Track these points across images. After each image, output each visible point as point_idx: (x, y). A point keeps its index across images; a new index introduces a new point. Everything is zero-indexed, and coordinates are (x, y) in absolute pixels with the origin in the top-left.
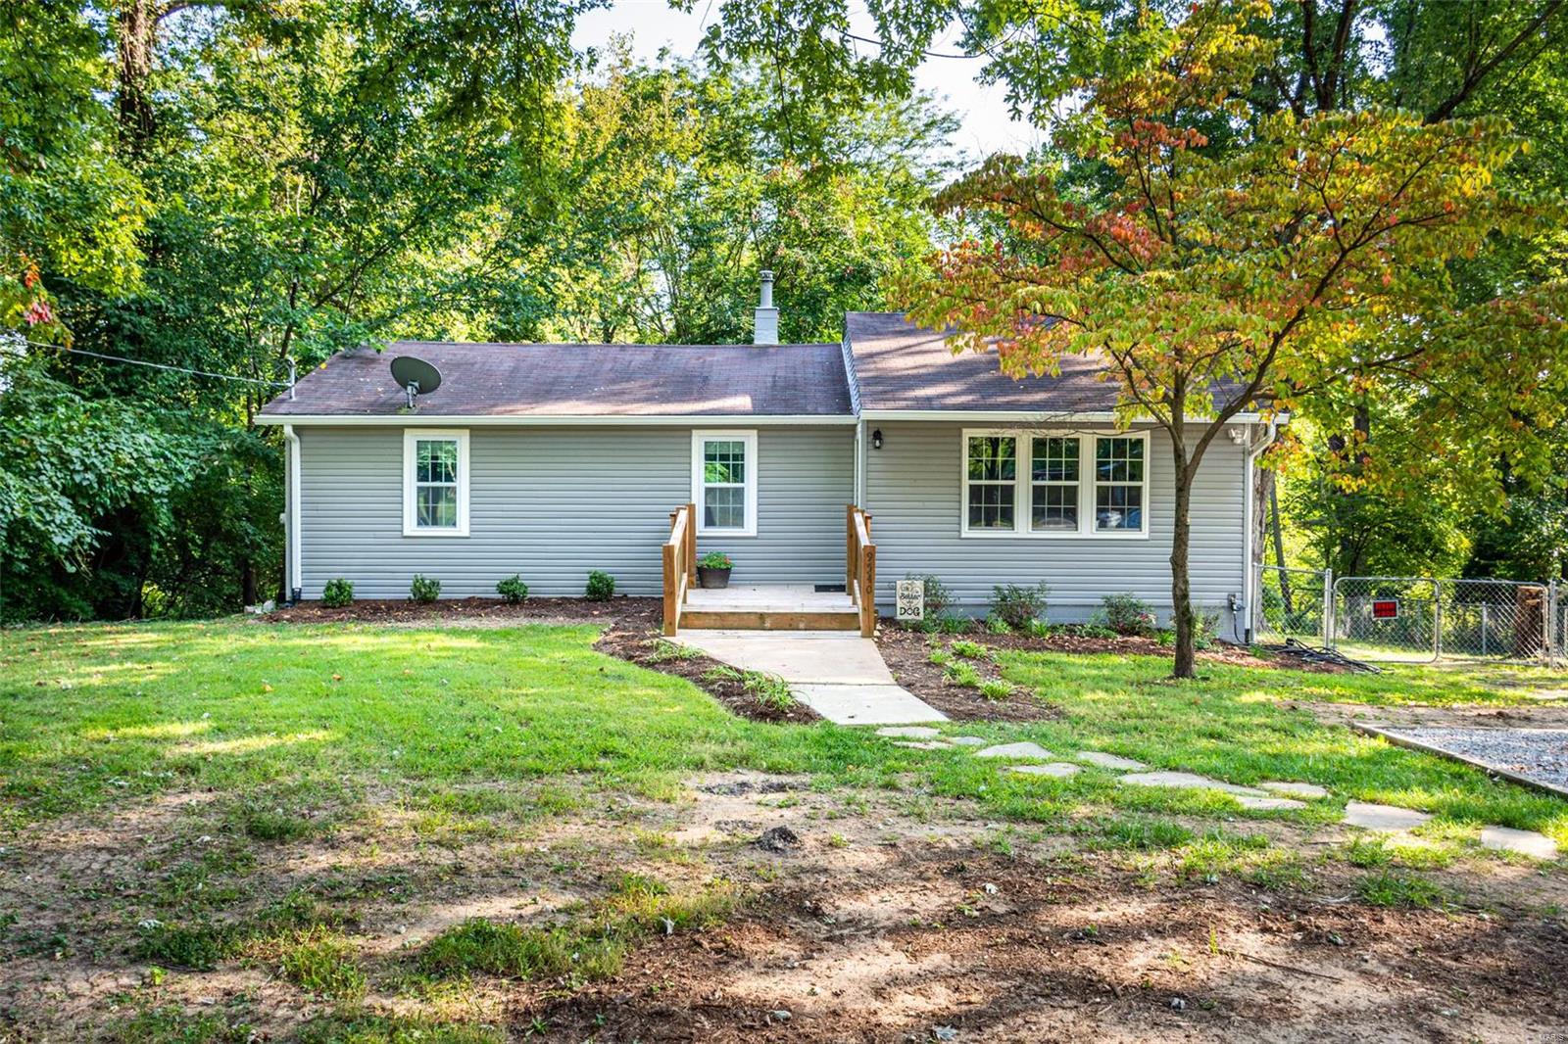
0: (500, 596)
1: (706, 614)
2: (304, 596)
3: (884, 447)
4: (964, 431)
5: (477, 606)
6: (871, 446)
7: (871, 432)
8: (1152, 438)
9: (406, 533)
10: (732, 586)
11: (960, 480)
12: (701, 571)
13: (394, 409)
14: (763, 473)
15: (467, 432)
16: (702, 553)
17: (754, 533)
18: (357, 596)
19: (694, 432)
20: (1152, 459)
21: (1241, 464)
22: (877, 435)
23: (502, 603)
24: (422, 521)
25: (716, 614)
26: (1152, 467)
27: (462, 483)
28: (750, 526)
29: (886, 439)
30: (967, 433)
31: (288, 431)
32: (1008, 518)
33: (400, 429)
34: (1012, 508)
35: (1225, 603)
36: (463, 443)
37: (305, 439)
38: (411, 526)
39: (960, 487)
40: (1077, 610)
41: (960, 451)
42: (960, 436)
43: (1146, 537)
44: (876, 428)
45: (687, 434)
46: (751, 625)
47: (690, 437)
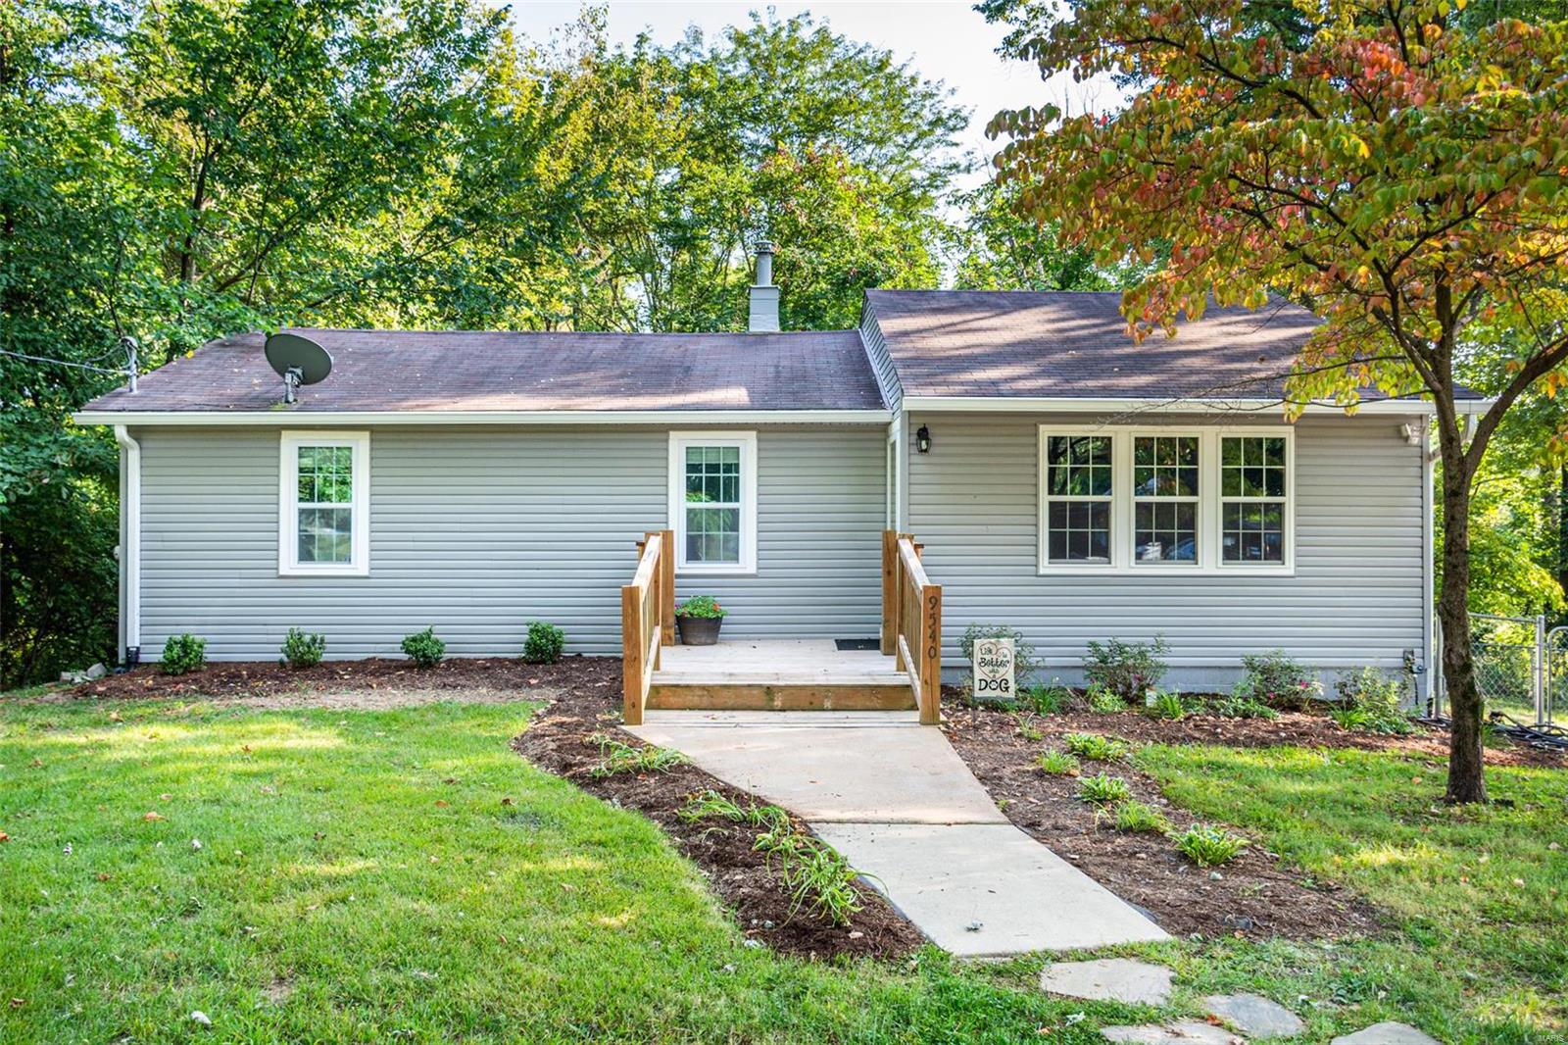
0: (405, 657)
1: (688, 687)
2: (143, 658)
3: (932, 450)
4: (1042, 428)
5: (374, 671)
6: (914, 450)
7: (915, 431)
8: (1298, 436)
9: (281, 573)
10: (724, 641)
11: (1036, 495)
12: (681, 620)
13: (266, 403)
14: (764, 489)
15: (367, 434)
16: (684, 599)
17: (752, 570)
18: (210, 657)
19: (672, 434)
20: (1297, 466)
21: (1416, 471)
22: (923, 433)
23: (407, 667)
24: (306, 554)
25: (704, 688)
26: (1297, 476)
27: (359, 504)
28: (748, 561)
29: (935, 440)
30: (1046, 432)
31: (121, 433)
32: (1102, 550)
33: (277, 430)
34: (1107, 535)
35: (1400, 662)
36: (361, 448)
37: (145, 445)
38: (289, 560)
39: (1036, 505)
40: (1198, 672)
41: (1036, 455)
42: (1036, 435)
43: (1291, 572)
44: (920, 422)
45: (662, 436)
46: (754, 704)
47: (667, 441)
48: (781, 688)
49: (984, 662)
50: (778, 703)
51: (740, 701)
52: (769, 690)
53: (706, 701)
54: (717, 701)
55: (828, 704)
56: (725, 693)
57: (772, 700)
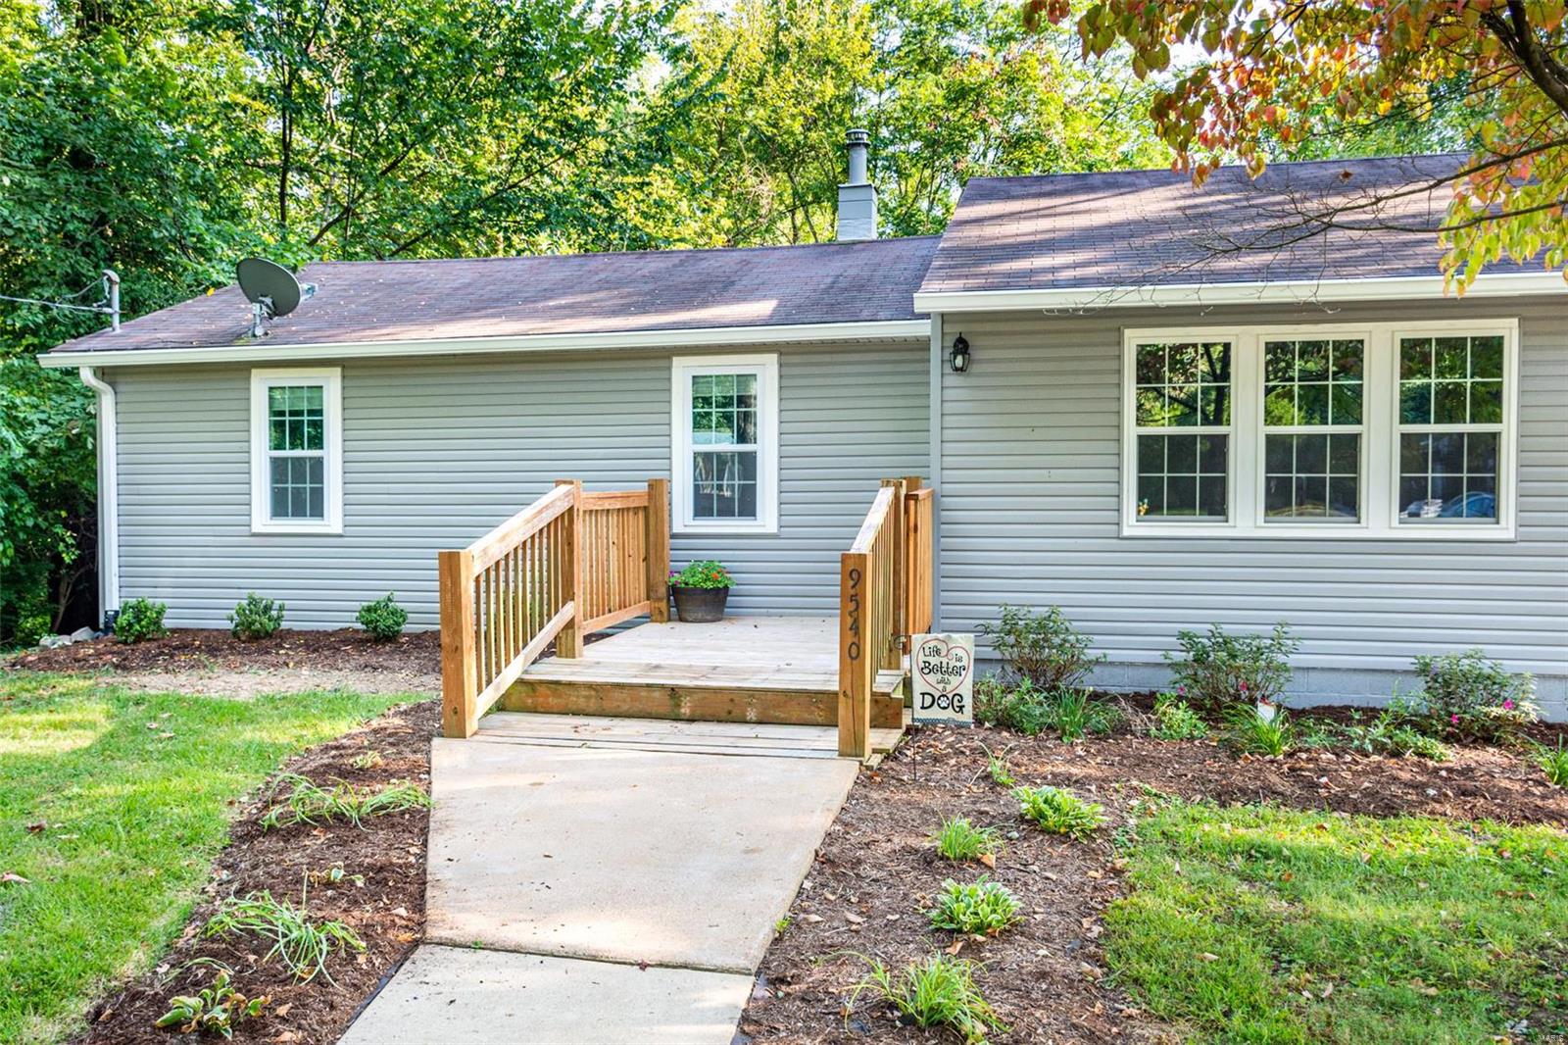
0: (360, 627)
3: (975, 368)
4: (1128, 333)
6: (948, 369)
7: (950, 342)
8: (1523, 334)
9: (255, 529)
11: (1119, 427)
12: (675, 591)
13: (232, 338)
14: (787, 427)
15: (338, 370)
17: (773, 529)
18: (167, 623)
19: (676, 361)
20: (1522, 377)
22: (962, 346)
24: (279, 509)
26: (1522, 392)
27: (332, 451)
28: (767, 517)
29: (976, 354)
30: (1135, 338)
31: (87, 377)
32: (1215, 503)
33: (244, 368)
34: (1223, 481)
36: (332, 385)
37: (121, 388)
38: (261, 517)
39: (1119, 441)
40: (1361, 677)
41: (1119, 372)
42: (1120, 343)
43: (1510, 535)
44: (954, 330)
45: (662, 363)
46: (654, 710)
47: (669, 368)
48: (690, 690)
49: (928, 668)
50: (685, 710)
51: (638, 707)
52: (673, 692)
53: (593, 705)
54: (607, 705)
55: (751, 714)
56: (617, 694)
57: (678, 706)
